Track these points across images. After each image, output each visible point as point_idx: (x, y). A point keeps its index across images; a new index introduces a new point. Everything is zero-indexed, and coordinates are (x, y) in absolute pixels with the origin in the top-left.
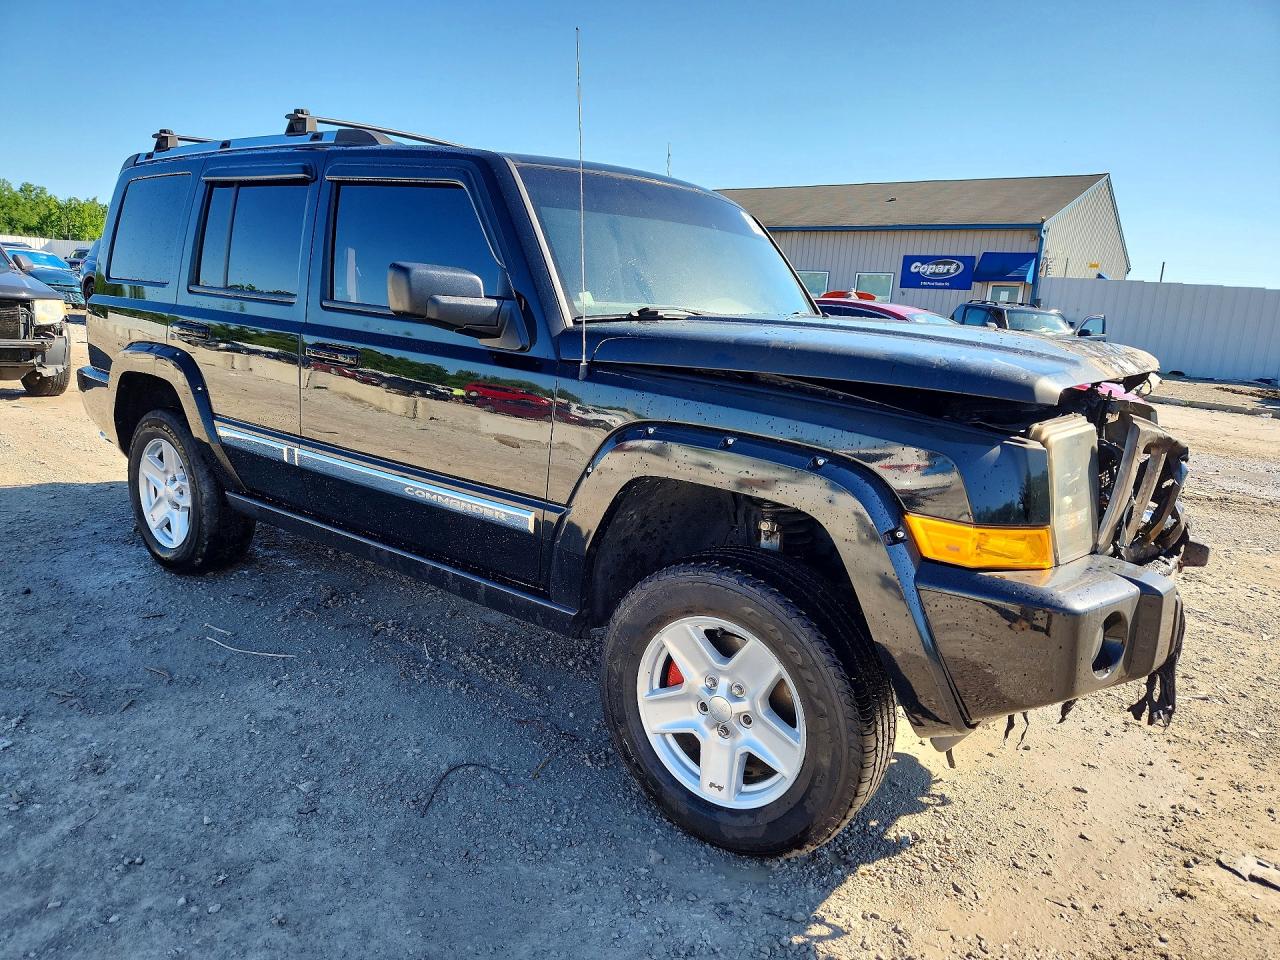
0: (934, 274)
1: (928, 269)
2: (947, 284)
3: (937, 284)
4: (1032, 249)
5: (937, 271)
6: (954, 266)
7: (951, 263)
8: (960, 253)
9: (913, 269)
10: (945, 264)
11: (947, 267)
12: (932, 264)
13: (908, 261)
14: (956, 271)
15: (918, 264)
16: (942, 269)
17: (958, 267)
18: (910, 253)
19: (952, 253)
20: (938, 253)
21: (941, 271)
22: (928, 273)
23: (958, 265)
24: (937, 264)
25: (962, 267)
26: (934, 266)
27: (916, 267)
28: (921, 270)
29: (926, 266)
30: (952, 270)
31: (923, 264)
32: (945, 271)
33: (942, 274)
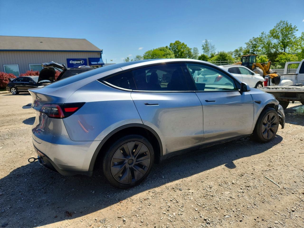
0: (77, 64)
1: (75, 62)
4: (99, 57)
5: (77, 63)
6: (81, 62)
7: (81, 61)
8: (82, 58)
10: (79, 61)
11: (80, 62)
12: (76, 61)
13: (68, 60)
14: (83, 62)
15: (72, 61)
18: (68, 58)
19: (80, 58)
20: (76, 58)
21: (78, 63)
22: (75, 63)
23: (83, 61)
24: (77, 61)
25: (84, 62)
26: (76, 62)
27: (71, 62)
28: (73, 63)
29: (74, 62)
30: (81, 63)
31: (73, 61)
32: (80, 63)
33: (79, 64)
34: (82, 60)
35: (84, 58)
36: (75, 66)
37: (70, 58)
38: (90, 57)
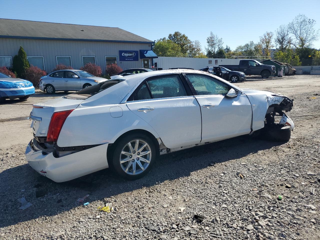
0: (128, 56)
1: (127, 55)
2: (132, 59)
3: (129, 59)
4: (150, 49)
6: (133, 54)
7: (133, 53)
10: (131, 53)
11: (132, 54)
12: (128, 53)
16: (130, 55)
19: (132, 50)
20: (128, 50)
22: (127, 56)
23: (134, 53)
26: (128, 54)
27: (123, 54)
28: (125, 55)
29: (126, 54)
30: (133, 55)
32: (131, 55)
36: (126, 59)
37: (122, 49)
38: (141, 49)
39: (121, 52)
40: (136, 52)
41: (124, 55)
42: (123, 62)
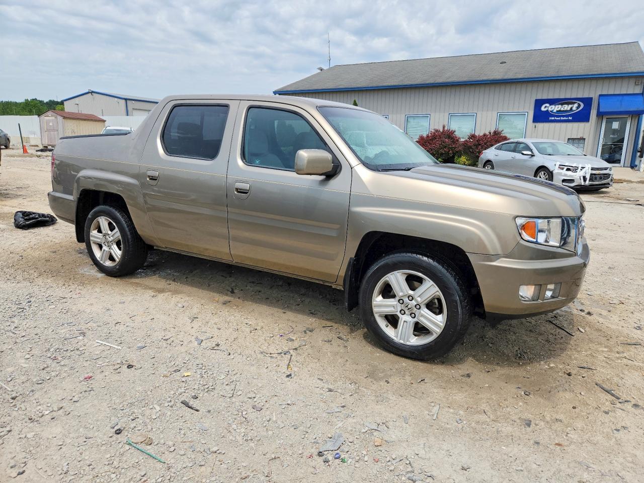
0: (560, 111)
1: (555, 108)
2: (570, 118)
3: (562, 118)
4: (637, 90)
5: (562, 109)
6: (576, 105)
7: (574, 103)
8: (580, 96)
9: (543, 109)
10: (568, 104)
11: (570, 106)
12: (559, 104)
14: (578, 108)
15: (547, 105)
16: (567, 107)
17: (579, 105)
18: (538, 98)
19: (574, 96)
20: (562, 97)
21: (565, 109)
22: (555, 111)
24: (562, 104)
25: (582, 106)
26: (560, 106)
27: (546, 107)
28: (550, 109)
29: (553, 106)
30: (574, 108)
31: (551, 105)
32: (569, 109)
33: (566, 111)
34: (578, 102)
35: (586, 95)
36: (553, 118)
37: (545, 96)
38: (605, 93)
39: (539, 103)
40: (588, 102)
41: (548, 110)
42: (540, 125)
